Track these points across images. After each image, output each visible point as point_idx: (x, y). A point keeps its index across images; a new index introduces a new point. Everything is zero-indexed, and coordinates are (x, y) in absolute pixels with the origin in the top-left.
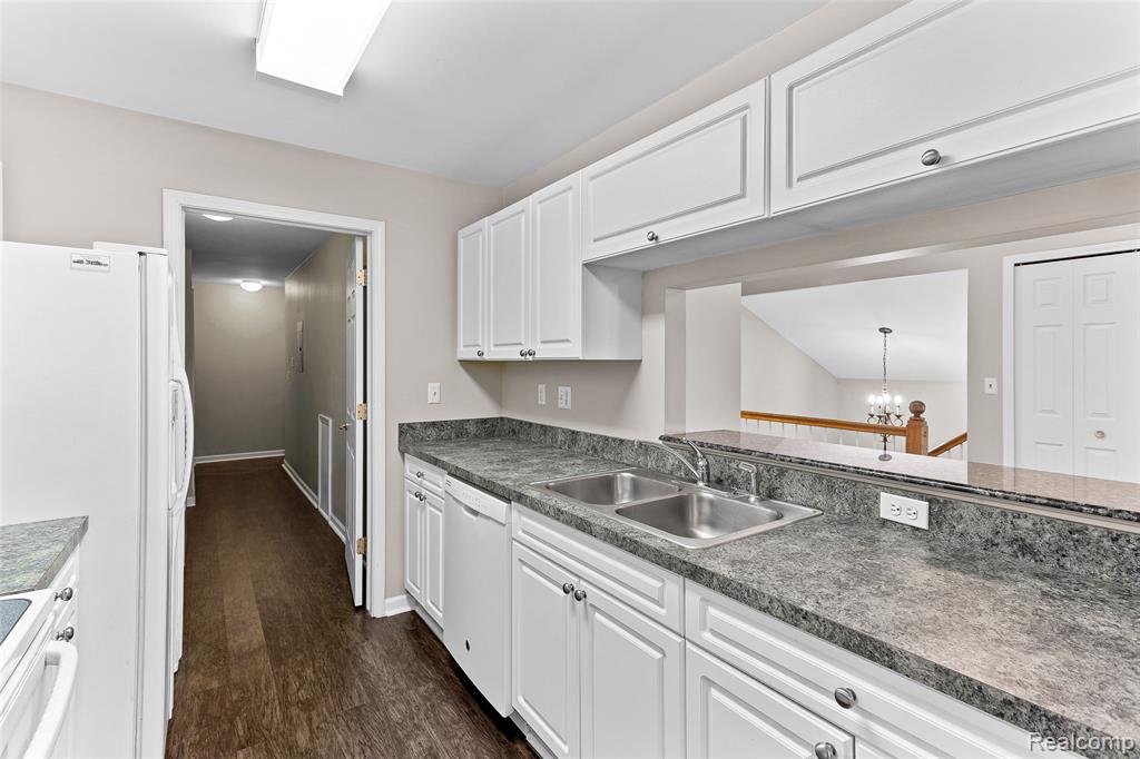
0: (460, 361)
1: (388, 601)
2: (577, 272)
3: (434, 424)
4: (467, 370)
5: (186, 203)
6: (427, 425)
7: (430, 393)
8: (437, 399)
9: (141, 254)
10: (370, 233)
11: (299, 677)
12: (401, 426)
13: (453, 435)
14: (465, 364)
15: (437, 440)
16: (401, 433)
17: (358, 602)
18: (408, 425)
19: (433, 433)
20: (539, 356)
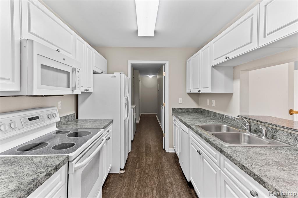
0: (187, 93)
1: (170, 149)
2: (210, 69)
3: (180, 108)
4: (189, 95)
5: (131, 63)
6: (179, 109)
7: (180, 101)
8: (181, 102)
9: (120, 74)
10: (165, 64)
11: (149, 159)
12: (172, 108)
13: (185, 112)
14: (188, 93)
15: (181, 112)
16: (172, 110)
17: (164, 148)
18: (174, 108)
19: (180, 110)
20: (202, 92)
